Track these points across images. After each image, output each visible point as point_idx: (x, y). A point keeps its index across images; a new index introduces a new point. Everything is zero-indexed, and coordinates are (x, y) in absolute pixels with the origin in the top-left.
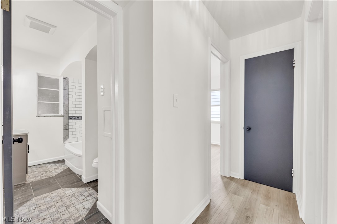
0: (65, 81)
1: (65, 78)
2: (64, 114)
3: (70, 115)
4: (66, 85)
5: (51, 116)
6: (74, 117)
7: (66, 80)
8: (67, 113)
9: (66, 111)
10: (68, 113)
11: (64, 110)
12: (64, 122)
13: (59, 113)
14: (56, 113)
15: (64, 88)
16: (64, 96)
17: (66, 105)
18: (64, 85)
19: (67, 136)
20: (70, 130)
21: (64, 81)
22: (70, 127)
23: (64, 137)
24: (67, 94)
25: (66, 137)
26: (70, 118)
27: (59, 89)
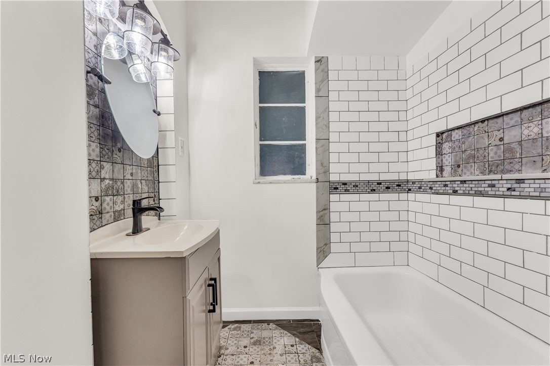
0: (320, 70)
1: (319, 61)
2: (318, 174)
3: (333, 178)
4: (322, 81)
5: (284, 182)
6: (345, 184)
7: (322, 67)
8: (325, 172)
9: (324, 167)
10: (327, 172)
11: (317, 161)
12: (317, 200)
13: (305, 174)
14: (298, 175)
15: (318, 90)
16: (317, 118)
17: (323, 146)
18: (316, 83)
19: (326, 244)
20: (334, 227)
21: (316, 70)
22: (334, 217)
23: (317, 249)
24: (325, 110)
25: (323, 250)
26: (335, 188)
27: (304, 102)
